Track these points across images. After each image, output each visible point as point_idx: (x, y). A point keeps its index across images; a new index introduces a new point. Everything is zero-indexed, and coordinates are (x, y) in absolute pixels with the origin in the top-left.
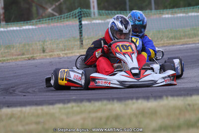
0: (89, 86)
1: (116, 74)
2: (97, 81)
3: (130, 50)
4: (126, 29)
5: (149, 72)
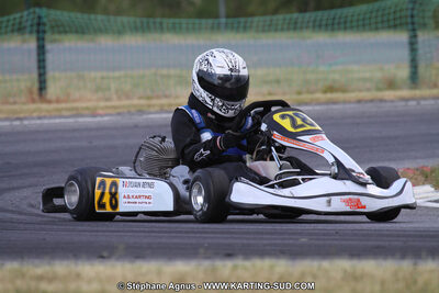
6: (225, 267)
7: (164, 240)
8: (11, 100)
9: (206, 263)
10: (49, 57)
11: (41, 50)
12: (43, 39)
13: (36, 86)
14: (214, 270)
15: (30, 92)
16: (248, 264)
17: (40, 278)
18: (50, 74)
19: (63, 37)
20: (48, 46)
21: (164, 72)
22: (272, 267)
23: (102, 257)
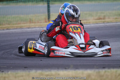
0: (50, 55)
1: (69, 47)
2: (55, 52)
3: (79, 30)
4: (77, 15)
5: (92, 46)
6: (102, 71)
7: (84, 63)
8: (40, 22)
9: (97, 70)
10: (51, 9)
11: (49, 7)
12: (49, 3)
13: (47, 17)
14: (99, 72)
15: (45, 19)
16: (109, 70)
17: (47, 75)
18: (51, 14)
19: (55, 3)
20: (51, 5)
21: (85, 12)
22: (116, 72)
23: (66, 69)
